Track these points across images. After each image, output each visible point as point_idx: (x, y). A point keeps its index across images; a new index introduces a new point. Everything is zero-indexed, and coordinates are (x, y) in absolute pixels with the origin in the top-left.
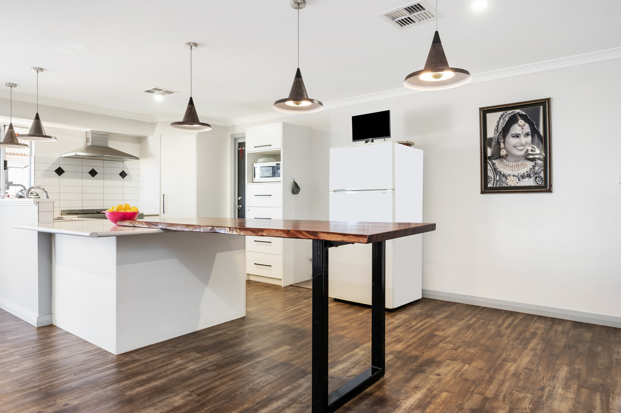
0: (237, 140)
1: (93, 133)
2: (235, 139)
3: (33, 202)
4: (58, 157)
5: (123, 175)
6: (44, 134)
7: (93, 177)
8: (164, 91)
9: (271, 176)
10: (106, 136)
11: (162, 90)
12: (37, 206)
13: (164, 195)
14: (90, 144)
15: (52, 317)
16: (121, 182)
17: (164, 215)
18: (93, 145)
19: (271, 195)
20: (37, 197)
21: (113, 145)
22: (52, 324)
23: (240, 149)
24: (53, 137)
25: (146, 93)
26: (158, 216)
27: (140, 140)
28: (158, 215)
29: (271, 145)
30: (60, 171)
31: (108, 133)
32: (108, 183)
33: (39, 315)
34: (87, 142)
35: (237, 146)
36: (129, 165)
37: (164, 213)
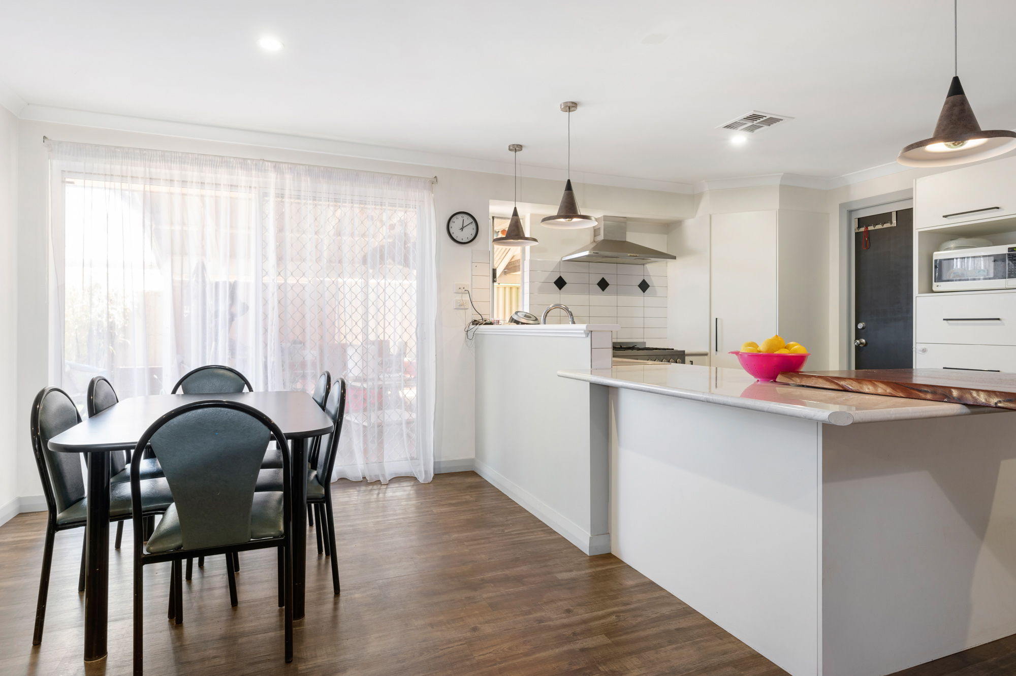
0: (853, 213)
1: (606, 218)
2: (850, 212)
3: (583, 332)
4: (558, 259)
5: (644, 286)
6: (579, 214)
7: (603, 291)
8: (765, 118)
9: (992, 275)
10: (622, 224)
11: (762, 117)
12: (589, 339)
13: (716, 319)
14: (601, 237)
15: (610, 540)
16: (639, 298)
17: (716, 354)
18: (606, 239)
19: (999, 319)
20: (536, 322)
21: (633, 238)
22: (610, 553)
23: (862, 229)
24: (593, 218)
25: (726, 129)
26: (706, 357)
27: (670, 227)
28: (706, 355)
29: (998, 208)
30: (560, 283)
31: (625, 219)
32: (623, 299)
33: (591, 534)
34: (595, 236)
35: (855, 224)
36: (653, 270)
37: (717, 350)
